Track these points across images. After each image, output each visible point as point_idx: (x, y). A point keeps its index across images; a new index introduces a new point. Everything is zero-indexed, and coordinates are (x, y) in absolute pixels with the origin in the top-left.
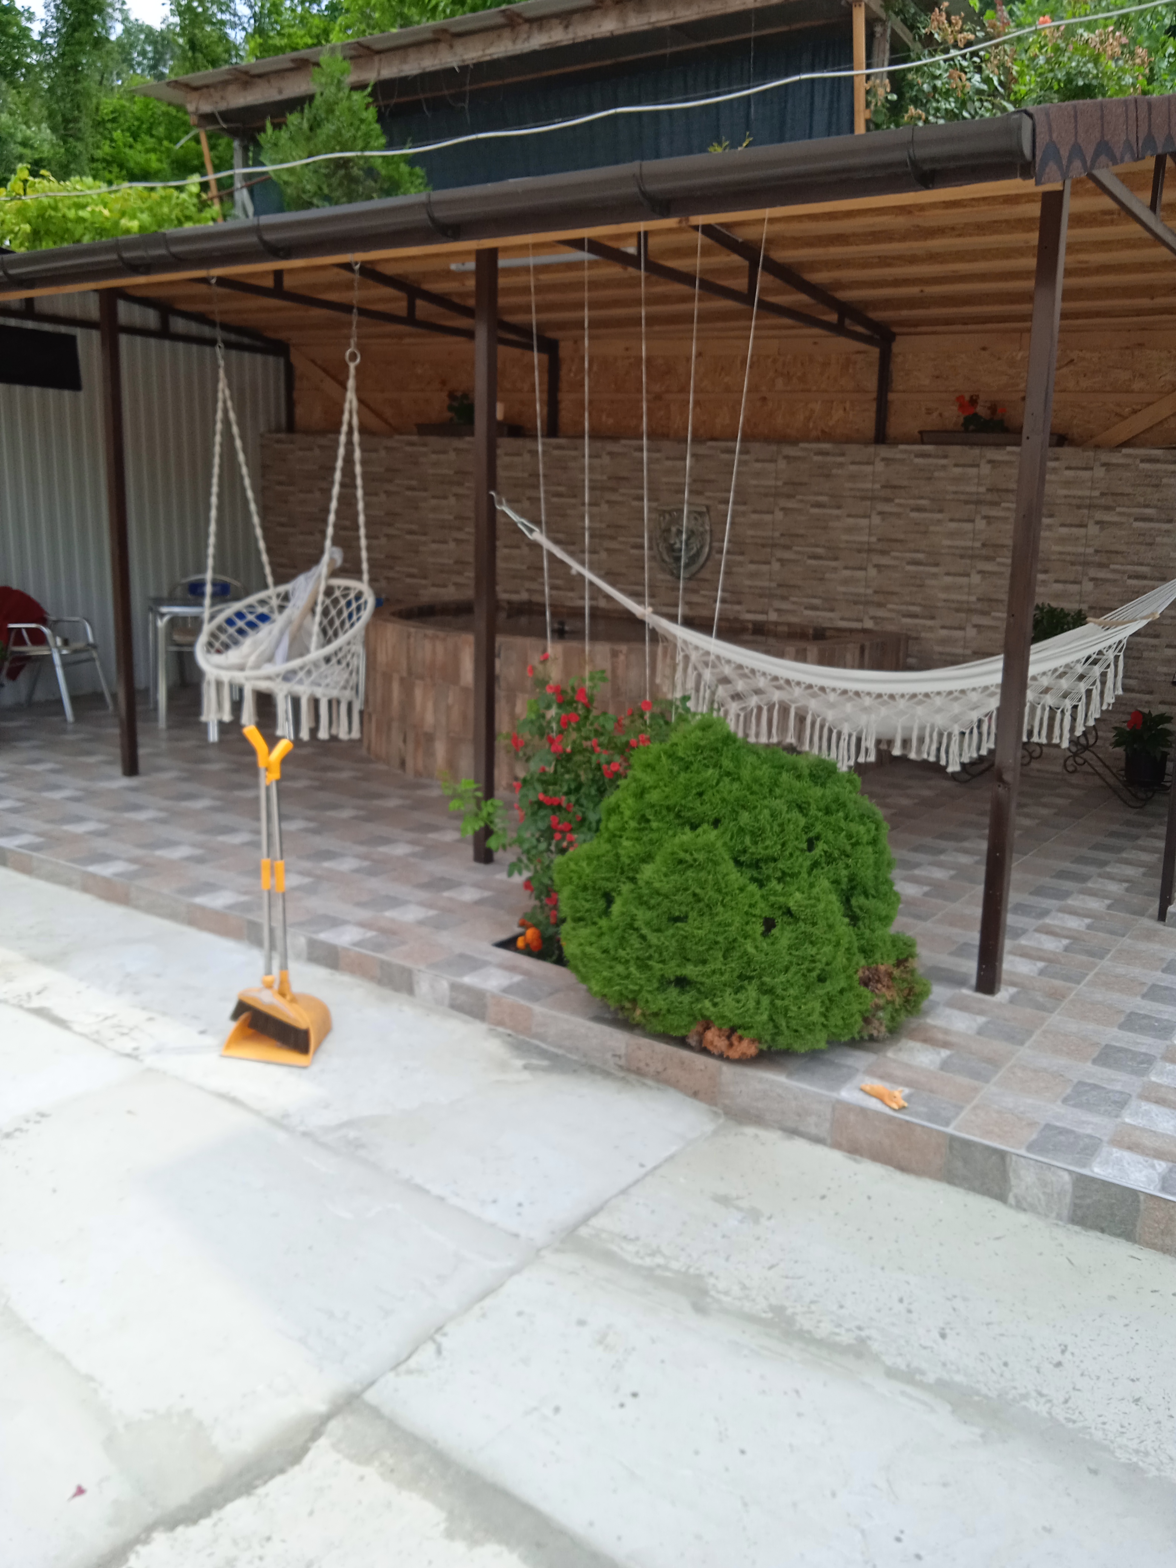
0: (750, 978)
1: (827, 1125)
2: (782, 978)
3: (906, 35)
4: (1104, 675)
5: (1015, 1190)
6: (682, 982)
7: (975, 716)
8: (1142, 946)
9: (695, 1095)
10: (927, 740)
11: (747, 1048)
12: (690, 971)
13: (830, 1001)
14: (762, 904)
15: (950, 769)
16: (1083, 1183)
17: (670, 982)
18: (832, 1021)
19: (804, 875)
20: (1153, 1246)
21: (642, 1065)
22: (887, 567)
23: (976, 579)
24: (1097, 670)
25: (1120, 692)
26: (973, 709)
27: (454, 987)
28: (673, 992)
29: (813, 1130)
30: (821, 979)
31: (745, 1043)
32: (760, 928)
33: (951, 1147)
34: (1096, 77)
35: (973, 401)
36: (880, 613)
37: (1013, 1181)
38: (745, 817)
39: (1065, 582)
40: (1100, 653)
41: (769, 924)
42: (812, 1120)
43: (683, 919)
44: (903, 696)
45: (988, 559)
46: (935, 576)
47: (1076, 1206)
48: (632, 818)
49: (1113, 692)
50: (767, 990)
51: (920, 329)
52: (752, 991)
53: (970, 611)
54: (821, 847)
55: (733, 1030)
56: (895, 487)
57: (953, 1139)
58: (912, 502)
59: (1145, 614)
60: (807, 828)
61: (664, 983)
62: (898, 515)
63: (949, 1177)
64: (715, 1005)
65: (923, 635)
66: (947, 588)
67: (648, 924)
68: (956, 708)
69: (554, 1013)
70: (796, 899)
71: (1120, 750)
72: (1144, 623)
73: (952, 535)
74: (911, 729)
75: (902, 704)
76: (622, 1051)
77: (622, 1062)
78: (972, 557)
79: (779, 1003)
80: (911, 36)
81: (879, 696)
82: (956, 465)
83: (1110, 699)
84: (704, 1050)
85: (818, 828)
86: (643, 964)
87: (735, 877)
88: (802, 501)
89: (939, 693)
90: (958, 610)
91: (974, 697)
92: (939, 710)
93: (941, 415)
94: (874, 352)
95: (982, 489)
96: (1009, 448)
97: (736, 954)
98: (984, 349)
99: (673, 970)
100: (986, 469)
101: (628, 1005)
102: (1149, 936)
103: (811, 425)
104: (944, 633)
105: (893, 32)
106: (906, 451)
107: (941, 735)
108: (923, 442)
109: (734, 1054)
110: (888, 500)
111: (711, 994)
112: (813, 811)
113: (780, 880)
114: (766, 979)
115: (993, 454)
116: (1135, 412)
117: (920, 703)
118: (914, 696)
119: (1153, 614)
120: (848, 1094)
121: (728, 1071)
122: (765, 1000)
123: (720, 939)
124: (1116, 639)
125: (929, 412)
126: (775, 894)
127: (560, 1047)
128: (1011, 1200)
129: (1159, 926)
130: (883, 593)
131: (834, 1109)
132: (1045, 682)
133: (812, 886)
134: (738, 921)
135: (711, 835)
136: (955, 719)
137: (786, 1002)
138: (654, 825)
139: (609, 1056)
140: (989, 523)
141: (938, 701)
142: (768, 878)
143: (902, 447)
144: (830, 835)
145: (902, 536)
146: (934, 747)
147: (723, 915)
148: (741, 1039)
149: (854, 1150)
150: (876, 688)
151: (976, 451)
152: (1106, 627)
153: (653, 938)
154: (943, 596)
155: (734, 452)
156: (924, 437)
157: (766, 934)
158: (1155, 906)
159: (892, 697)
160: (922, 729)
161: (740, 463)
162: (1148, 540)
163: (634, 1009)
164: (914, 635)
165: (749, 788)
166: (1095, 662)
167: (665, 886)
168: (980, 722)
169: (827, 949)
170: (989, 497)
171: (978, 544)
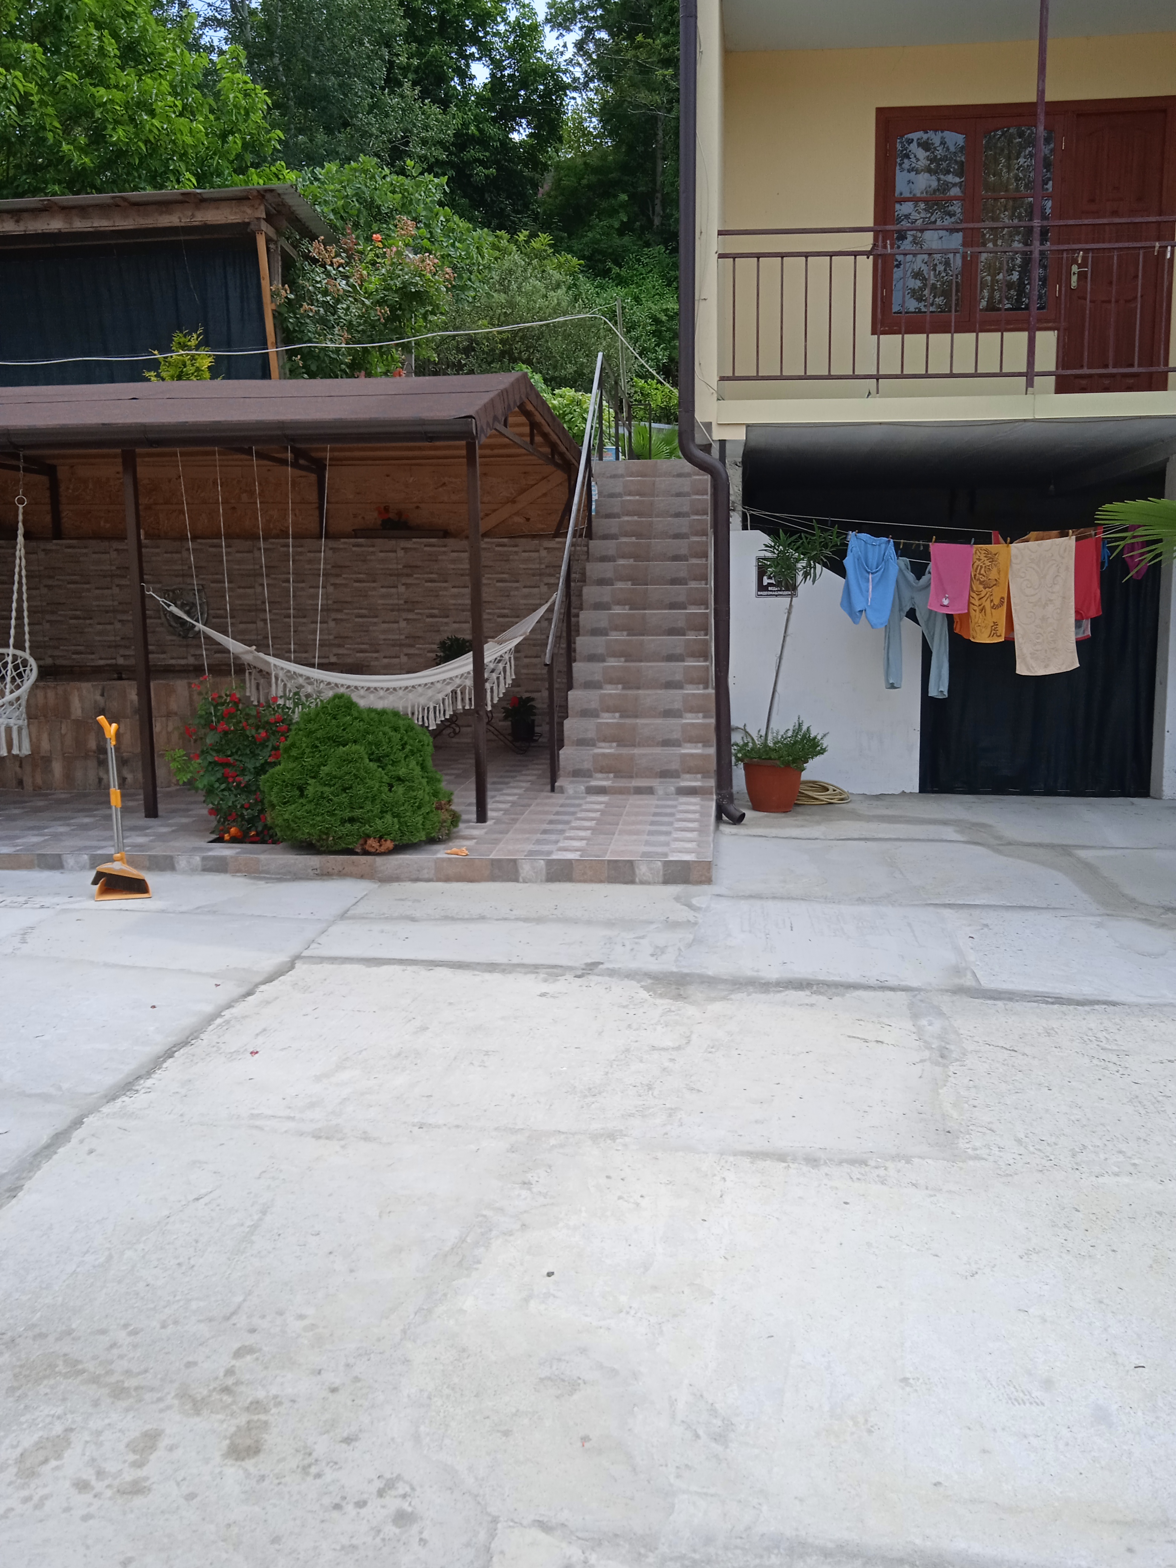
0: (386, 812)
1: (433, 871)
2: (402, 808)
3: (293, 253)
4: (505, 668)
5: (522, 875)
6: (352, 820)
7: (440, 696)
8: (547, 801)
9: (362, 877)
10: (416, 713)
11: (389, 845)
12: (358, 813)
13: (426, 817)
14: (386, 777)
15: (431, 728)
16: (550, 863)
17: (345, 821)
18: (427, 827)
19: (403, 761)
20: (580, 881)
21: (330, 870)
22: (342, 620)
23: (403, 624)
24: (501, 665)
25: (514, 677)
26: (439, 693)
27: (204, 859)
28: (348, 825)
29: (426, 876)
30: (419, 807)
31: (389, 842)
32: (387, 789)
33: (492, 865)
34: (422, 286)
35: (386, 509)
36: (341, 651)
37: (521, 871)
38: (370, 737)
39: (460, 622)
40: (501, 656)
41: (391, 786)
42: (426, 871)
43: (350, 788)
44: (400, 688)
45: (409, 611)
46: (375, 624)
47: (548, 874)
48: (307, 747)
49: (510, 676)
50: (396, 815)
51: (344, 462)
52: (388, 817)
53: (401, 645)
54: (408, 747)
55: (381, 838)
56: (341, 567)
57: (492, 860)
58: (354, 576)
59: (521, 633)
60: (402, 739)
61: (343, 822)
62: (345, 585)
63: (493, 878)
64: (371, 827)
65: (372, 663)
66: (384, 632)
67: (332, 793)
68: (430, 693)
69: (273, 856)
70: (402, 772)
71: (508, 723)
72: (522, 638)
73: (383, 596)
74: (407, 708)
75: (401, 693)
76: (318, 866)
77: (319, 871)
78: (399, 610)
79: (402, 820)
80: (296, 253)
81: (388, 689)
82: (381, 552)
83: (509, 681)
84: (366, 853)
85: (406, 738)
86: (331, 814)
87: (373, 765)
88: (275, 579)
89: (420, 685)
90: (393, 646)
91: (439, 686)
92: (421, 695)
93: (363, 518)
94: (313, 477)
95: (400, 567)
96: (414, 540)
97: (378, 801)
98: (388, 476)
99: (347, 814)
100: (401, 553)
101: (324, 837)
102: (550, 797)
103: (272, 526)
104: (386, 661)
105: (281, 247)
106: (345, 543)
107: (423, 709)
108: (356, 537)
109: (383, 849)
110: (337, 576)
111: (368, 822)
112: (403, 731)
113: (392, 765)
114: (395, 810)
115: (404, 543)
116: (487, 515)
117: (410, 691)
118: (407, 688)
119: (525, 633)
120: (439, 856)
121: (379, 860)
122: (396, 820)
123: (369, 795)
124: (509, 648)
125: (355, 516)
126: (391, 771)
127: (279, 874)
128: (521, 880)
129: (552, 794)
130: (341, 637)
131: (436, 863)
132: (492, 666)
133: (408, 765)
134: (377, 785)
135: (355, 747)
136: (430, 699)
137: (406, 819)
138: (322, 748)
139: (310, 871)
140: (407, 588)
141: (420, 689)
142: (386, 765)
143: (343, 540)
144: (411, 742)
145: (349, 599)
146: (420, 716)
147: (370, 783)
148: (386, 841)
149: (448, 879)
150: (386, 685)
151: (393, 542)
152: (500, 643)
153: (336, 799)
154: (383, 637)
155: (222, 547)
156: (357, 533)
157: (390, 790)
158: (549, 787)
159: (395, 689)
160: (413, 707)
161: (228, 554)
162: (506, 594)
163: (328, 838)
164: (367, 664)
165: (369, 723)
166: (499, 661)
167: (338, 773)
168: (444, 700)
169: (421, 792)
170: (405, 571)
171: (402, 602)
